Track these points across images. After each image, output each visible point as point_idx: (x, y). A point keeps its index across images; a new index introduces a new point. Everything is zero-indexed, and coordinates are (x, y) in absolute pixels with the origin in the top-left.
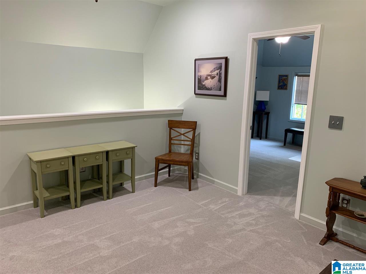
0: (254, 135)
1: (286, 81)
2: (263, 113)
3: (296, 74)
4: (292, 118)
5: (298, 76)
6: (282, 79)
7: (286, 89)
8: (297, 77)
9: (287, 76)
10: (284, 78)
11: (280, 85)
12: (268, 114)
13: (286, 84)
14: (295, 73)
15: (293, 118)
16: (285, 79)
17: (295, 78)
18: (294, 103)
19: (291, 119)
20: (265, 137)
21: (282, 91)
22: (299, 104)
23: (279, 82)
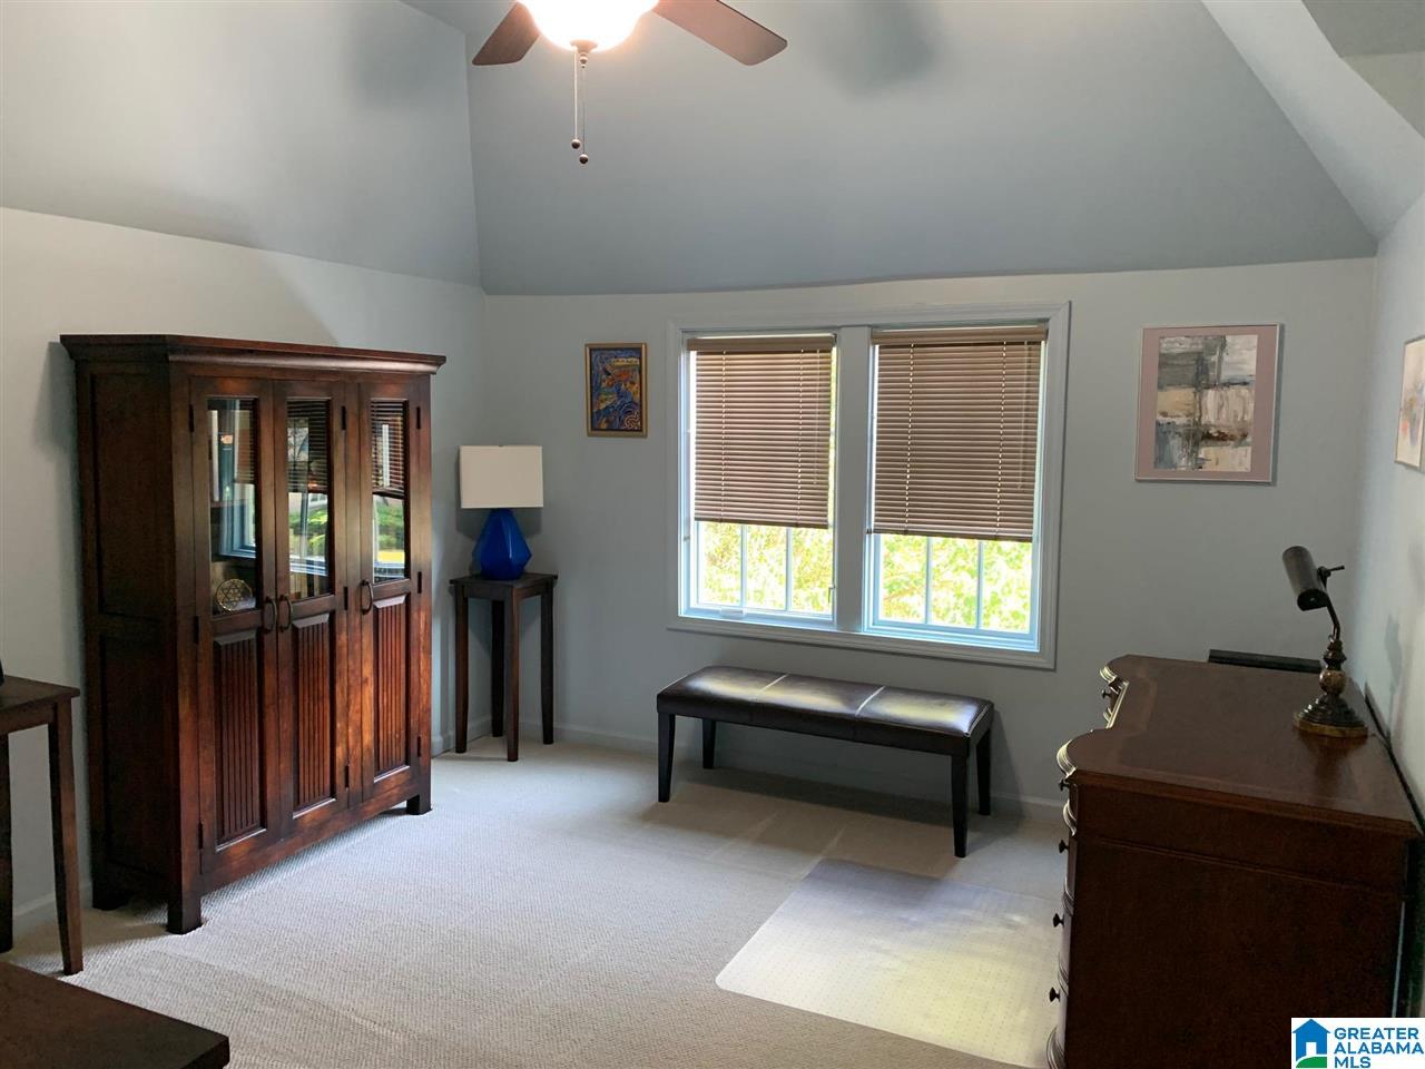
0: (472, 726)
1: (633, 383)
2: (518, 586)
3: (688, 336)
4: (689, 609)
5: (705, 348)
6: (609, 369)
7: (639, 430)
8: (693, 354)
9: (636, 351)
10: (622, 362)
11: (603, 406)
12: (545, 588)
13: (637, 401)
14: (685, 332)
15: (693, 605)
16: (625, 370)
17: (688, 359)
18: (692, 516)
19: (682, 613)
20: (539, 733)
21: (615, 446)
22: (721, 521)
23: (594, 389)
